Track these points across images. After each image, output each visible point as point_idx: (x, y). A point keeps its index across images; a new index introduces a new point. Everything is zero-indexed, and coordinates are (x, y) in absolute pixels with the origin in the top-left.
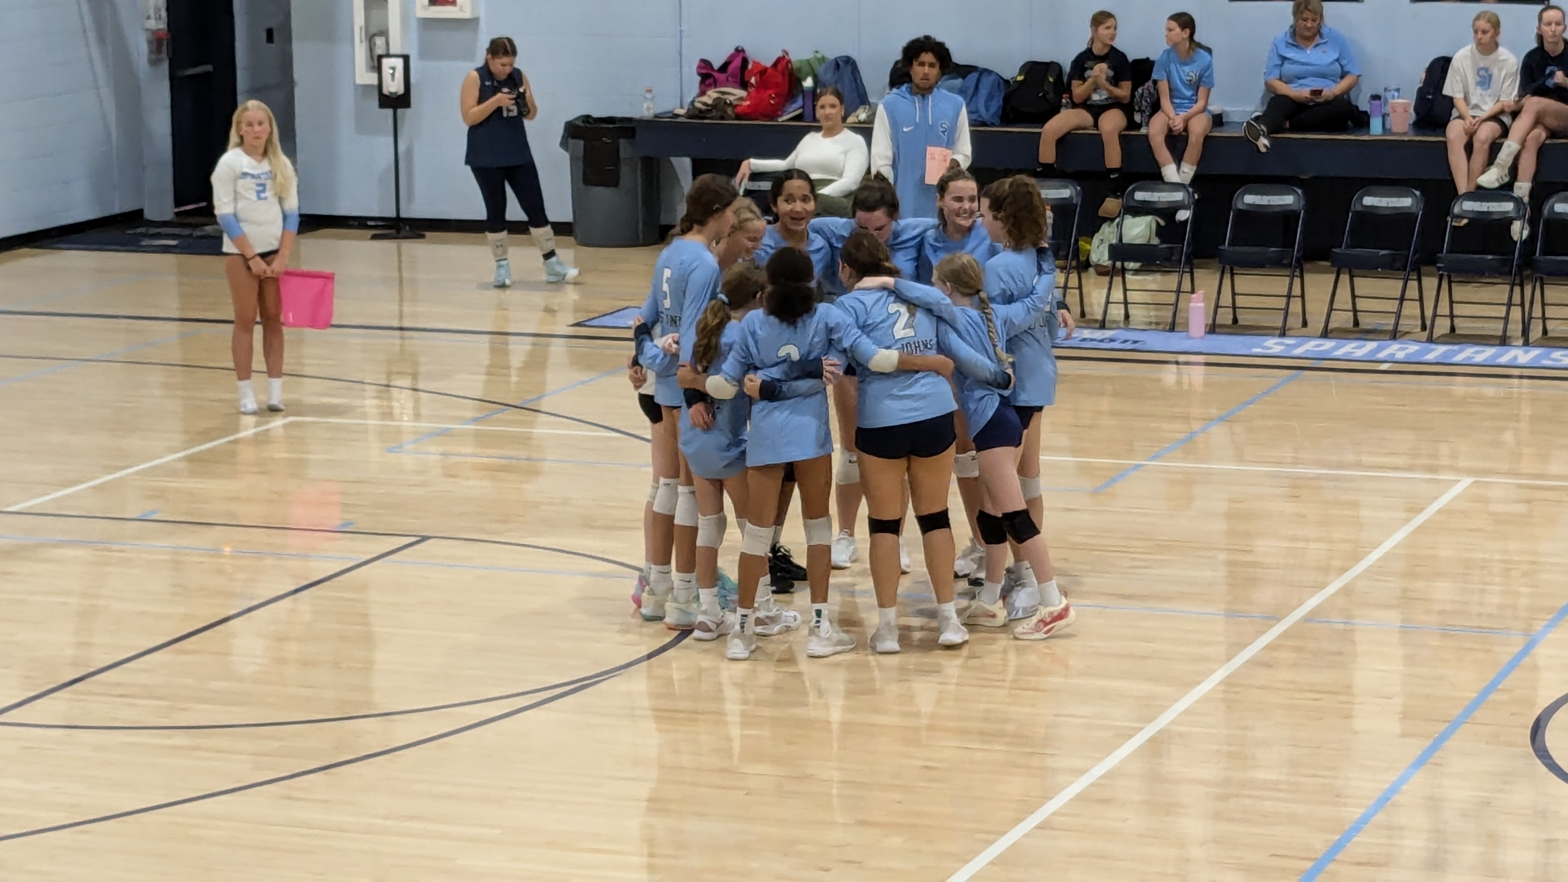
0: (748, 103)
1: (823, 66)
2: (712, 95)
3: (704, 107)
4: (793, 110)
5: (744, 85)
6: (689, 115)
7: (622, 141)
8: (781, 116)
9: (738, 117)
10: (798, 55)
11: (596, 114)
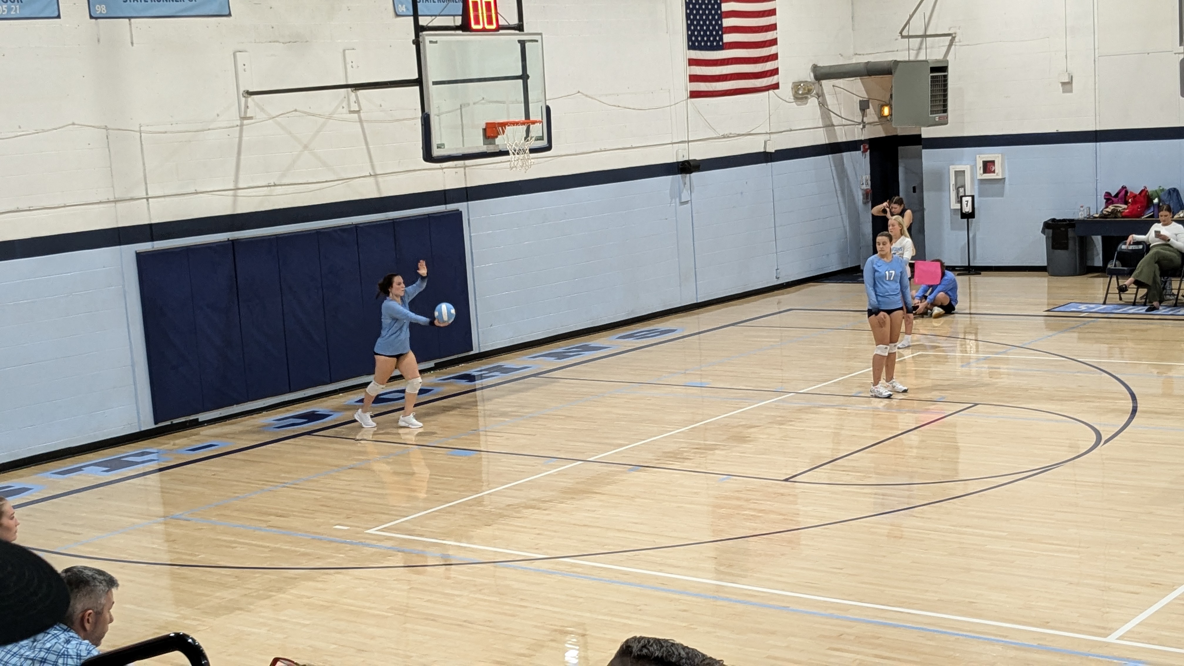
0: (1128, 211)
1: (1163, 193)
2: (1111, 208)
3: (1107, 213)
4: (1149, 213)
5: (1126, 203)
6: (1100, 217)
7: (1069, 229)
8: (1143, 216)
9: (1123, 217)
10: (1151, 188)
11: (1058, 218)
